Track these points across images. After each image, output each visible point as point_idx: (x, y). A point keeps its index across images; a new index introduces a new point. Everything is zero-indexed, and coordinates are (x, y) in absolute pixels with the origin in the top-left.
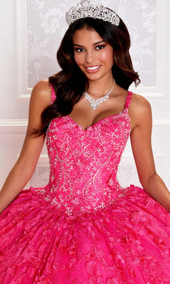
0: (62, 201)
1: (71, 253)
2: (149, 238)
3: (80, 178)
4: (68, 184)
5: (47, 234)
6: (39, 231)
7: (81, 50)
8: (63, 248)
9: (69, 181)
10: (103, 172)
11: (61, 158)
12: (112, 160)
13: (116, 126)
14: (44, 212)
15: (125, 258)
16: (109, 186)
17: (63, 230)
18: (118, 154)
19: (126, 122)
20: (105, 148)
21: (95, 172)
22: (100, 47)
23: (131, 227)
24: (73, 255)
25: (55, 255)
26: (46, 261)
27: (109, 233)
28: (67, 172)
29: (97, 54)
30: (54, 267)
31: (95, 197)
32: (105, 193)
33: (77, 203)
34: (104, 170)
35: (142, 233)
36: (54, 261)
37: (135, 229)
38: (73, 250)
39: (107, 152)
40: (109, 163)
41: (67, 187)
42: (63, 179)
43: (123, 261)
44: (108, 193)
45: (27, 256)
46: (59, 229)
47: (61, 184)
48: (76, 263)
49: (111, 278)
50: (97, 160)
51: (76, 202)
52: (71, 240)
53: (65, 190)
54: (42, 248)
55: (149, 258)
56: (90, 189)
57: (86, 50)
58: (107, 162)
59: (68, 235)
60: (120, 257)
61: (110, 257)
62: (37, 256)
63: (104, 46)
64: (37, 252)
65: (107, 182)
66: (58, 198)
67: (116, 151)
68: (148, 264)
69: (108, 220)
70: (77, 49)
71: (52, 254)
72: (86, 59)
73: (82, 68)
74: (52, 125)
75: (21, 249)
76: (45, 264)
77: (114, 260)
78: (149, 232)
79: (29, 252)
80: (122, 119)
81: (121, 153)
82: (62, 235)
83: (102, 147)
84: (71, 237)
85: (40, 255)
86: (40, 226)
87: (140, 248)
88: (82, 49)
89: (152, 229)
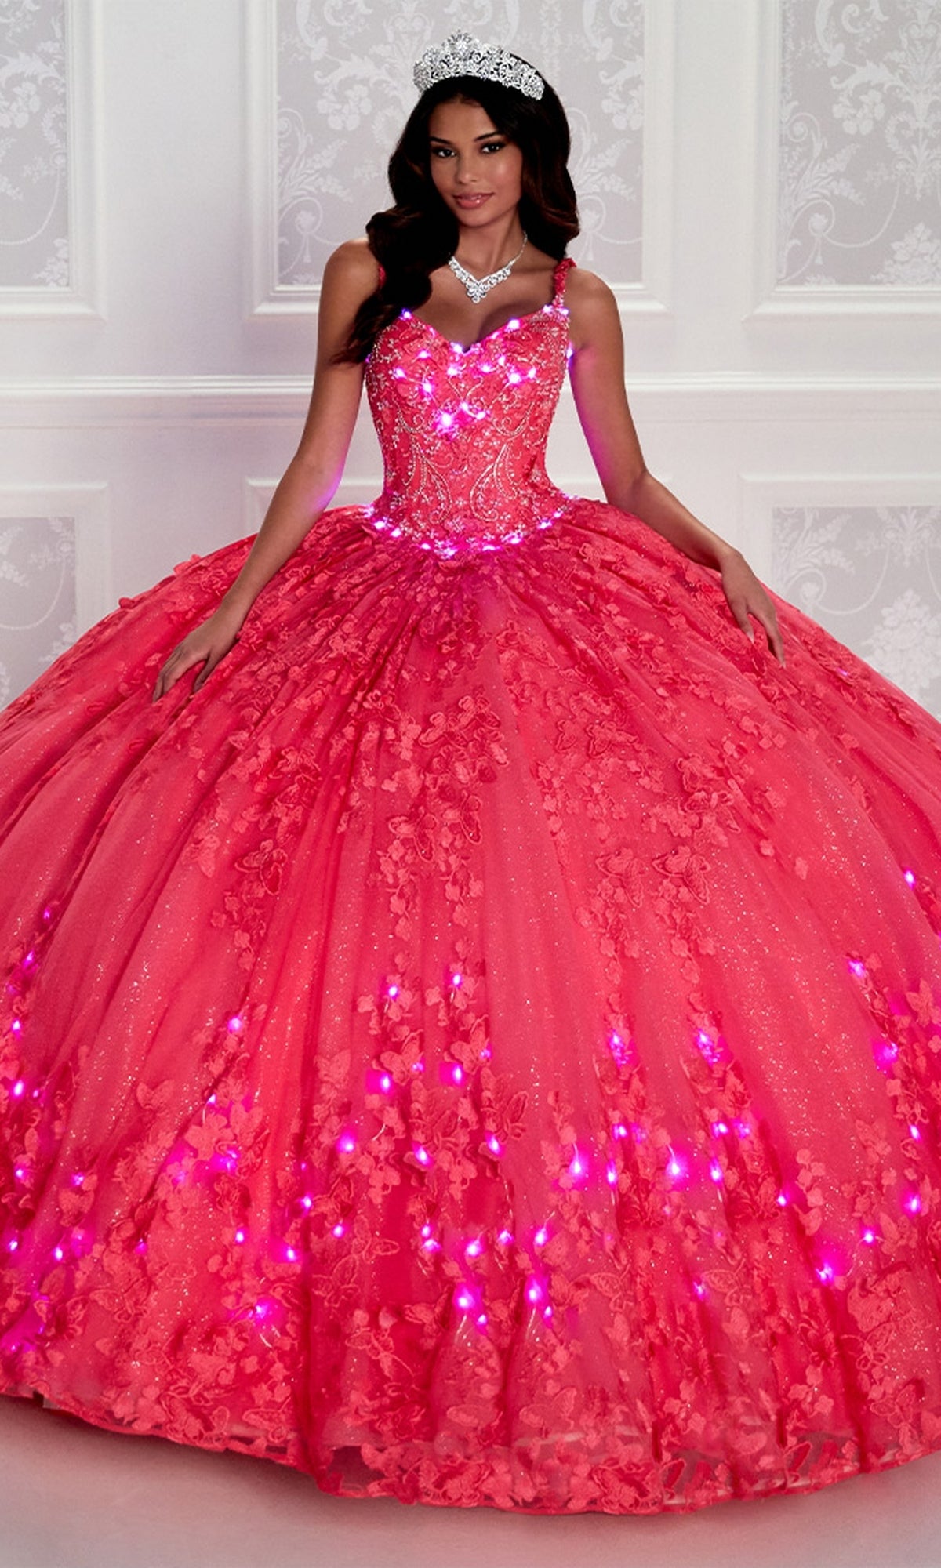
0: (423, 526)
1: (445, 649)
2: (635, 596)
3: (461, 468)
4: (434, 484)
5: (391, 605)
6: (371, 596)
7: (448, 154)
8: (428, 637)
9: (434, 478)
10: (515, 451)
11: (411, 424)
12: (534, 421)
13: (539, 337)
14: (383, 557)
15: (595, 646)
16: (533, 486)
17: (430, 602)
18: (546, 406)
19: (562, 329)
20: (516, 393)
21: (496, 452)
22: (493, 148)
23: (588, 576)
24: (450, 653)
25: (405, 651)
26: (386, 661)
27: (544, 599)
28: (428, 456)
29: (483, 163)
30: (405, 674)
31: (500, 511)
32: (525, 502)
33: (459, 529)
34: (517, 446)
35: (614, 585)
36: (403, 662)
37: (597, 580)
38: (452, 643)
39: (522, 401)
40: (528, 430)
41: (432, 490)
42: (419, 473)
43: (591, 653)
44: (530, 500)
45: (340, 646)
46: (419, 598)
47: (415, 485)
48: (456, 671)
49: (577, 694)
50: (498, 424)
51: (456, 525)
52: (448, 624)
53: (427, 500)
54: (376, 634)
55: (647, 637)
56: (488, 491)
57: (458, 154)
58: (521, 428)
59: (439, 614)
60: (582, 645)
61: (561, 650)
62: (363, 649)
63: (501, 145)
64: (365, 640)
65: (527, 475)
66: (411, 520)
67: (541, 399)
68: (649, 651)
69: (535, 573)
70: (437, 150)
71: (400, 647)
72: (456, 175)
73: (450, 200)
74: (385, 345)
75: (323, 630)
76: (383, 668)
77: (571, 654)
78: (631, 582)
79: (345, 637)
80: (551, 321)
81: (554, 405)
82: (426, 612)
83: (509, 391)
84: (445, 618)
85: (371, 648)
86: (372, 586)
87: (620, 620)
88: (449, 150)
89: (634, 576)
